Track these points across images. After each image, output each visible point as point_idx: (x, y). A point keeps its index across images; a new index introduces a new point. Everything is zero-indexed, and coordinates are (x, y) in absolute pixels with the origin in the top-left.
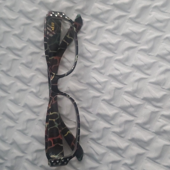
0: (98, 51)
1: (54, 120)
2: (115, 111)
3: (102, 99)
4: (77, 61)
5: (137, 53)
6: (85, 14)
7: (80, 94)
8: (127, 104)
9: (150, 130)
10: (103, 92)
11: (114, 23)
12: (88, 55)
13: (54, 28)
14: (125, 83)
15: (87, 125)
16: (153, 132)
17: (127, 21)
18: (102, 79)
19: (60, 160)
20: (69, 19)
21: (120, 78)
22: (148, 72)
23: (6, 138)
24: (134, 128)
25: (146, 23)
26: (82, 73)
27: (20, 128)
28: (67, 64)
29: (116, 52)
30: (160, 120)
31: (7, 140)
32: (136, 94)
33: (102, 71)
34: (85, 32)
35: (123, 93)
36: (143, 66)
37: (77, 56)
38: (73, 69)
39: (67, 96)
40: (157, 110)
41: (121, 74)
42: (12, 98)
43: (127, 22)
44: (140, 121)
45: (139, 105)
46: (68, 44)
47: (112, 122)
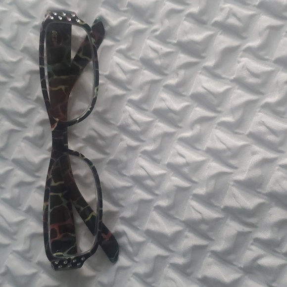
0: (151, 122)
2: (177, 228)
3: (155, 205)
5: (216, 128)
7: (120, 195)
8: (197, 216)
9: (235, 263)
10: (157, 192)
11: (178, 74)
12: (134, 128)
14: (194, 179)
15: (130, 249)
16: (240, 268)
17: (200, 71)
18: (156, 171)
21: (186, 170)
22: (233, 162)
24: (208, 260)
25: (232, 78)
29: (180, 125)
30: (253, 247)
32: (213, 201)
33: (157, 157)
34: (129, 87)
35: (191, 197)
36: (224, 151)
40: (247, 229)
41: (187, 164)
43: (200, 73)
44: (219, 247)
45: (217, 220)
47: (171, 247)
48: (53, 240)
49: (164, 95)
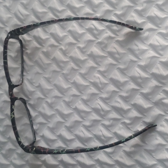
2: (126, 79)
3: (117, 67)
5: (156, 35)
8: (137, 75)
9: (151, 100)
10: (120, 61)
11: (143, 5)
12: (115, 28)
16: (153, 102)
17: (154, 6)
18: (122, 51)
21: (137, 52)
22: (161, 52)
23: (34, 81)
24: (138, 96)
27: (47, 76)
30: (161, 94)
31: (34, 83)
32: (147, 69)
35: (136, 66)
40: (160, 85)
41: (138, 50)
42: (45, 50)
43: (154, 7)
44: (145, 91)
45: (147, 79)
47: (121, 88)
49: (134, 14)
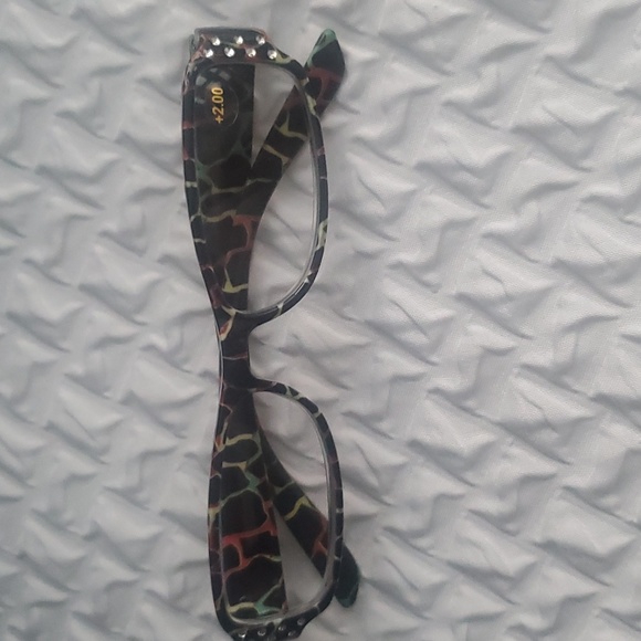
0: (412, 193)
1: (242, 466)
2: (483, 437)
3: (430, 385)
4: (322, 249)
5: (578, 210)
6: (352, 30)
8: (529, 414)
9: (619, 513)
10: (434, 359)
11: (479, 76)
12: (373, 208)
13: (222, 113)
14: (526, 330)
15: (372, 480)
16: (631, 523)
17: (535, 67)
18: (429, 310)
19: (271, 627)
20: (287, 61)
21: (504, 310)
23: (68, 516)
24: (557, 504)
25: (620, 86)
26: (349, 280)
27: (118, 483)
28: (288, 242)
29: (486, 200)
31: (70, 523)
32: (568, 380)
33: (431, 277)
34: (355, 105)
35: (516, 371)
36: (599, 269)
37: (322, 226)
38: (306, 281)
39: (288, 393)
41: (508, 298)
42: (78, 369)
43: (538, 72)
44: (583, 479)
45: (577, 424)
46: (285, 160)
47: (469, 476)
48: (229, 573)
49: (445, 128)
